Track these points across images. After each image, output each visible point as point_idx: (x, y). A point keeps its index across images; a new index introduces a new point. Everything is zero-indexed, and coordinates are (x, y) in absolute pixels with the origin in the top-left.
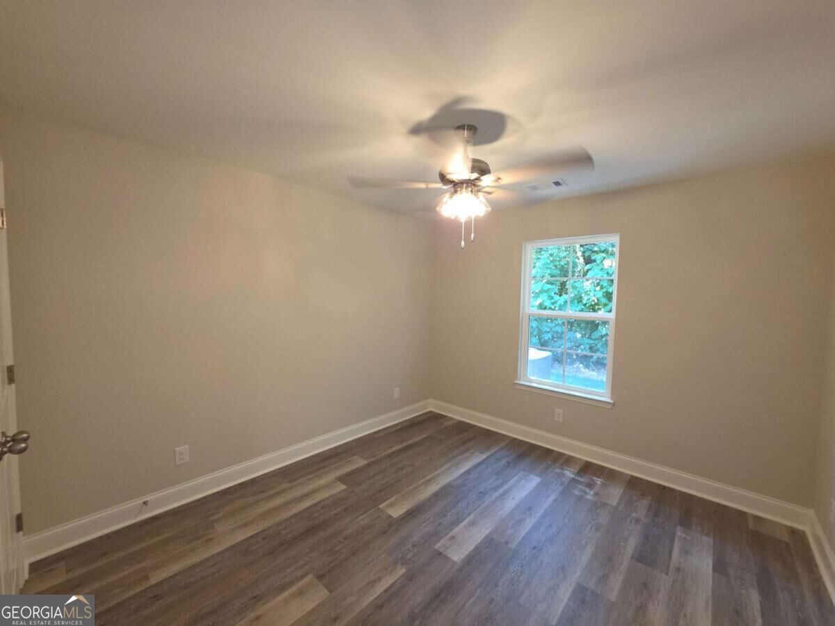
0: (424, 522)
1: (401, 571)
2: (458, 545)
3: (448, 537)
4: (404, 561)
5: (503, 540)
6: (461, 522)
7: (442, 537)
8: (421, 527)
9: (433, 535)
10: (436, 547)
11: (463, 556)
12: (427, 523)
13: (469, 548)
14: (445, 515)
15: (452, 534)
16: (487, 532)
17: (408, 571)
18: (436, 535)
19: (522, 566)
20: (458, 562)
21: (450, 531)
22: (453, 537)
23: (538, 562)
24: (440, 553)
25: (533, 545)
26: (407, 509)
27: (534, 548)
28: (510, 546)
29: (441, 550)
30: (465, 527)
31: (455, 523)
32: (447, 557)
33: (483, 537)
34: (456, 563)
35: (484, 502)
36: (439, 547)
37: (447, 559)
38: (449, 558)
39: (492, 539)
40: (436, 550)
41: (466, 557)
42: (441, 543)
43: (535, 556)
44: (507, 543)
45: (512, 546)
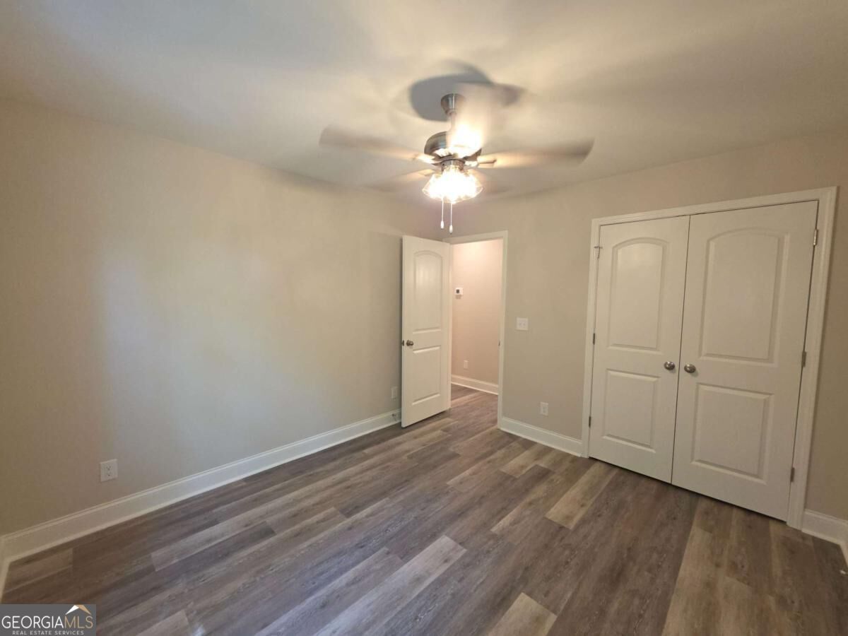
0: (482, 583)
1: (495, 530)
2: (441, 551)
3: (452, 562)
4: (494, 536)
5: (390, 556)
6: (433, 583)
7: (459, 561)
8: (484, 577)
9: (468, 565)
10: (465, 550)
11: (438, 540)
12: (478, 583)
13: (431, 549)
14: (454, 594)
15: (447, 566)
16: (405, 566)
17: (489, 529)
18: (467, 565)
19: (387, 530)
20: (444, 536)
21: (448, 569)
22: (446, 561)
23: (369, 533)
24: (460, 544)
25: (361, 550)
27: (362, 547)
28: (387, 549)
29: (460, 547)
30: (430, 574)
31: (441, 582)
32: (455, 540)
33: (412, 561)
34: (446, 535)
36: (461, 550)
37: (455, 539)
38: (452, 538)
39: (402, 558)
40: (466, 548)
41: (436, 540)
42: (460, 555)
43: (368, 539)
44: (388, 553)
45: (385, 549)
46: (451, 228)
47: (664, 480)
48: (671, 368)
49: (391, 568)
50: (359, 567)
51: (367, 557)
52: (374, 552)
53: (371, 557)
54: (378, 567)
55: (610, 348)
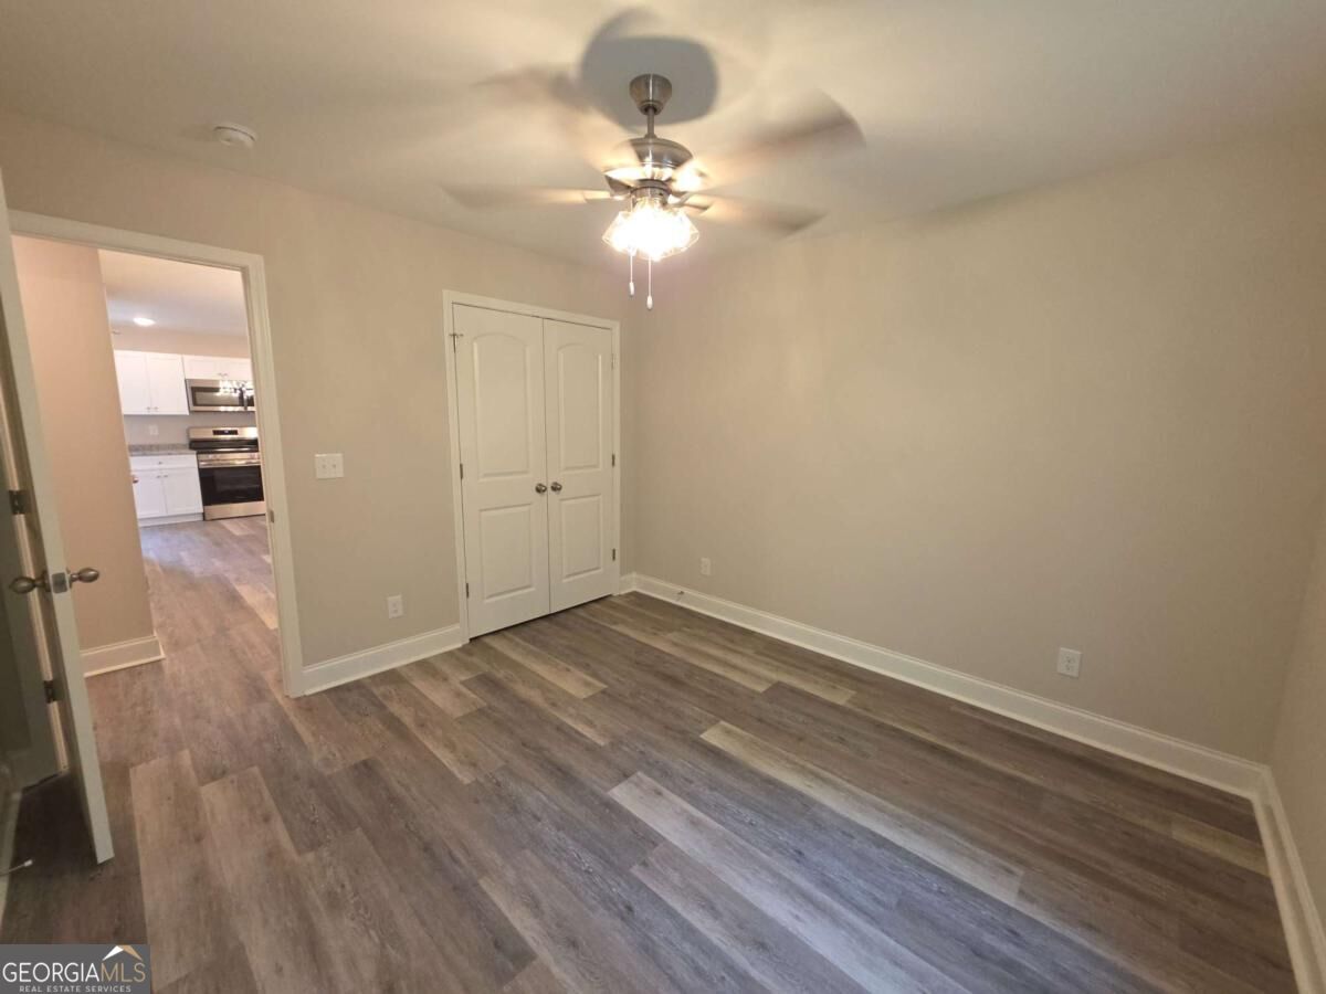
0: (692, 764)
1: (601, 742)
2: (642, 798)
3: (661, 787)
4: (617, 744)
5: (652, 860)
7: (658, 781)
8: (682, 761)
10: (640, 773)
11: (620, 801)
12: (691, 767)
13: (635, 809)
14: (711, 789)
15: (667, 793)
16: (672, 839)
17: (600, 747)
18: (665, 774)
19: (587, 872)
20: (610, 793)
21: (673, 792)
22: (659, 793)
23: (594, 902)
24: (627, 777)
25: (636, 908)
26: (720, 746)
27: (630, 909)
28: (637, 867)
29: (632, 778)
30: (685, 811)
31: (693, 799)
32: (619, 782)
33: (660, 833)
34: (609, 791)
35: (768, 853)
36: (638, 776)
37: (616, 782)
38: (617, 785)
39: (655, 845)
40: (634, 772)
41: (617, 803)
42: (647, 779)
43: (607, 901)
44: (645, 864)
45: (636, 871)
46: (650, 301)
47: (544, 614)
48: (540, 490)
49: (675, 857)
50: (676, 904)
51: (655, 894)
52: (642, 886)
53: (654, 889)
54: (675, 877)
55: (481, 480)
